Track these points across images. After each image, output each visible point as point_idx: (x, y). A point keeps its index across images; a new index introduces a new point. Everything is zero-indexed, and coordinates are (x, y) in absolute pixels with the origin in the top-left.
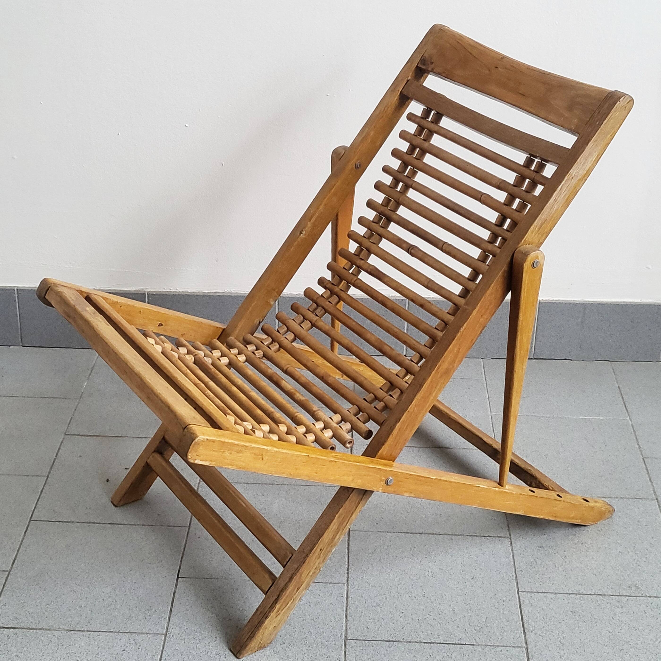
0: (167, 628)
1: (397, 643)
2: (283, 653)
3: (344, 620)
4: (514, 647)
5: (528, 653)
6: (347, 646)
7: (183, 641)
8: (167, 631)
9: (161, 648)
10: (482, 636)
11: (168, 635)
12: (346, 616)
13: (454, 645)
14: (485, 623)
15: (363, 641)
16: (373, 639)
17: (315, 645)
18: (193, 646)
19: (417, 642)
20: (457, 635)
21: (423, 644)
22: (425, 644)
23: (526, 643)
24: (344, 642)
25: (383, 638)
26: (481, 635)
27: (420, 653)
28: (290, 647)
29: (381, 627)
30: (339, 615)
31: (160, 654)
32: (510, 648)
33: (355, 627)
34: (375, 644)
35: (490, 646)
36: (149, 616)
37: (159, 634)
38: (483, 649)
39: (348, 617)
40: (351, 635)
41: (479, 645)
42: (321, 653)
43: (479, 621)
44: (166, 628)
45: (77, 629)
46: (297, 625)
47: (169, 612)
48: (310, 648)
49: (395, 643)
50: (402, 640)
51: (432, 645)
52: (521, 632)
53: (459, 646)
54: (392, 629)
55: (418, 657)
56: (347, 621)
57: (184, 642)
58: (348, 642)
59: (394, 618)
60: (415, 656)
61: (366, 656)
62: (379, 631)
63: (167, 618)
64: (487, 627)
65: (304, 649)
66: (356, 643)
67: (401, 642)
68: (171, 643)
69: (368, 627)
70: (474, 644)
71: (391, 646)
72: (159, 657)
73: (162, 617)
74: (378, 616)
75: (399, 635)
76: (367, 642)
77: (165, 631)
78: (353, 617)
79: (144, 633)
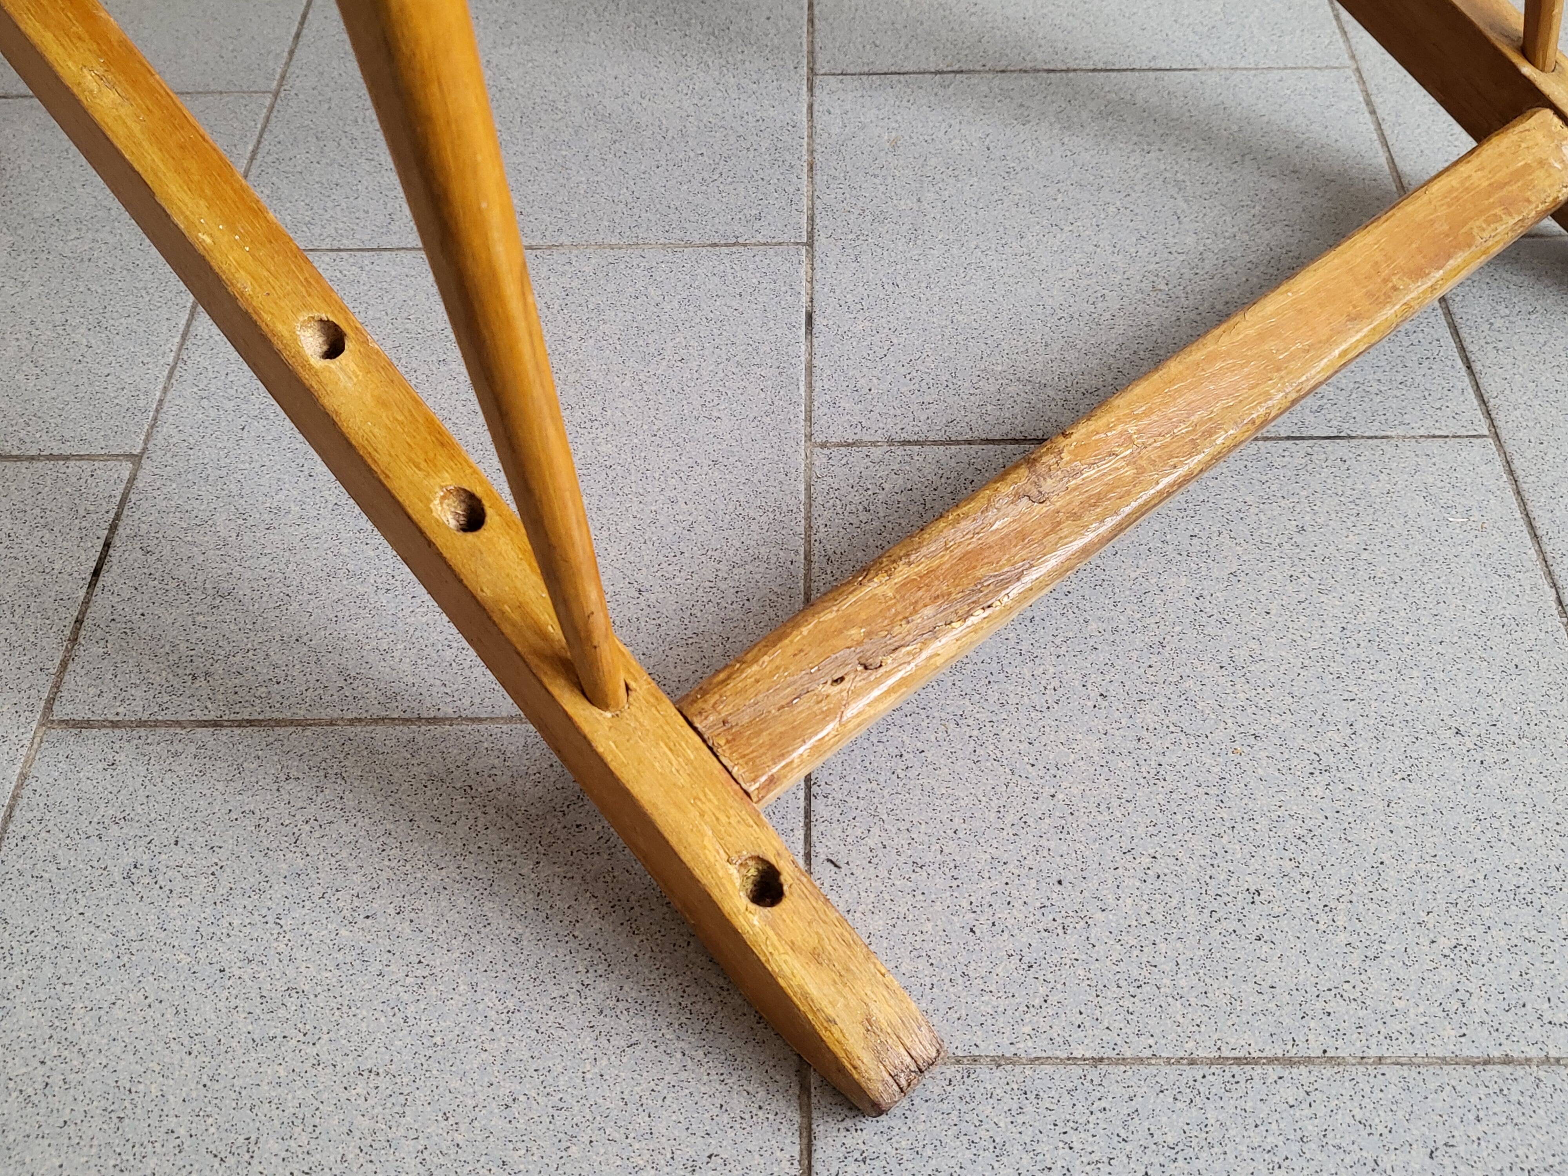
0: (283, 77)
1: (965, 76)
2: (623, 117)
3: (805, 29)
4: (1319, 69)
5: (1361, 80)
6: (817, 92)
7: (326, 106)
8: (280, 85)
9: (259, 126)
10: (1218, 48)
11: (282, 94)
12: (811, 21)
13: (1137, 74)
14: (1222, 16)
15: (864, 78)
16: (893, 69)
17: (719, 94)
18: (356, 114)
19: (1026, 71)
20: (1144, 48)
21: (1045, 75)
22: (1052, 75)
23: (1353, 57)
24: (805, 82)
25: (923, 67)
26: (1214, 45)
27: (1038, 97)
28: (645, 103)
29: (914, 41)
30: (789, 20)
31: (255, 141)
32: (1306, 71)
33: (838, 45)
34: (900, 82)
35: (1246, 69)
36: (233, 51)
37: (256, 92)
38: (1227, 79)
39: (816, 21)
40: (825, 64)
41: (1211, 69)
42: (738, 113)
43: (1206, 12)
44: (278, 77)
45: (15, 93)
46: (666, 49)
47: (291, 39)
48: (706, 100)
49: (958, 76)
50: (978, 68)
51: (1071, 75)
52: (1334, 32)
53: (1150, 74)
54: (949, 44)
55: (1032, 105)
56: (811, 32)
57: (330, 108)
58: (817, 80)
59: (951, 18)
60: (1022, 105)
61: (874, 111)
62: (910, 51)
63: (286, 54)
64: (1228, 24)
65: (685, 104)
66: (841, 81)
67: (979, 72)
68: (290, 111)
69: (878, 42)
70: (1197, 66)
71: (946, 83)
72: (250, 148)
73: (269, 53)
74: (904, 15)
75: (970, 58)
76: (875, 77)
77: (274, 85)
78: (831, 20)
79: (213, 92)
